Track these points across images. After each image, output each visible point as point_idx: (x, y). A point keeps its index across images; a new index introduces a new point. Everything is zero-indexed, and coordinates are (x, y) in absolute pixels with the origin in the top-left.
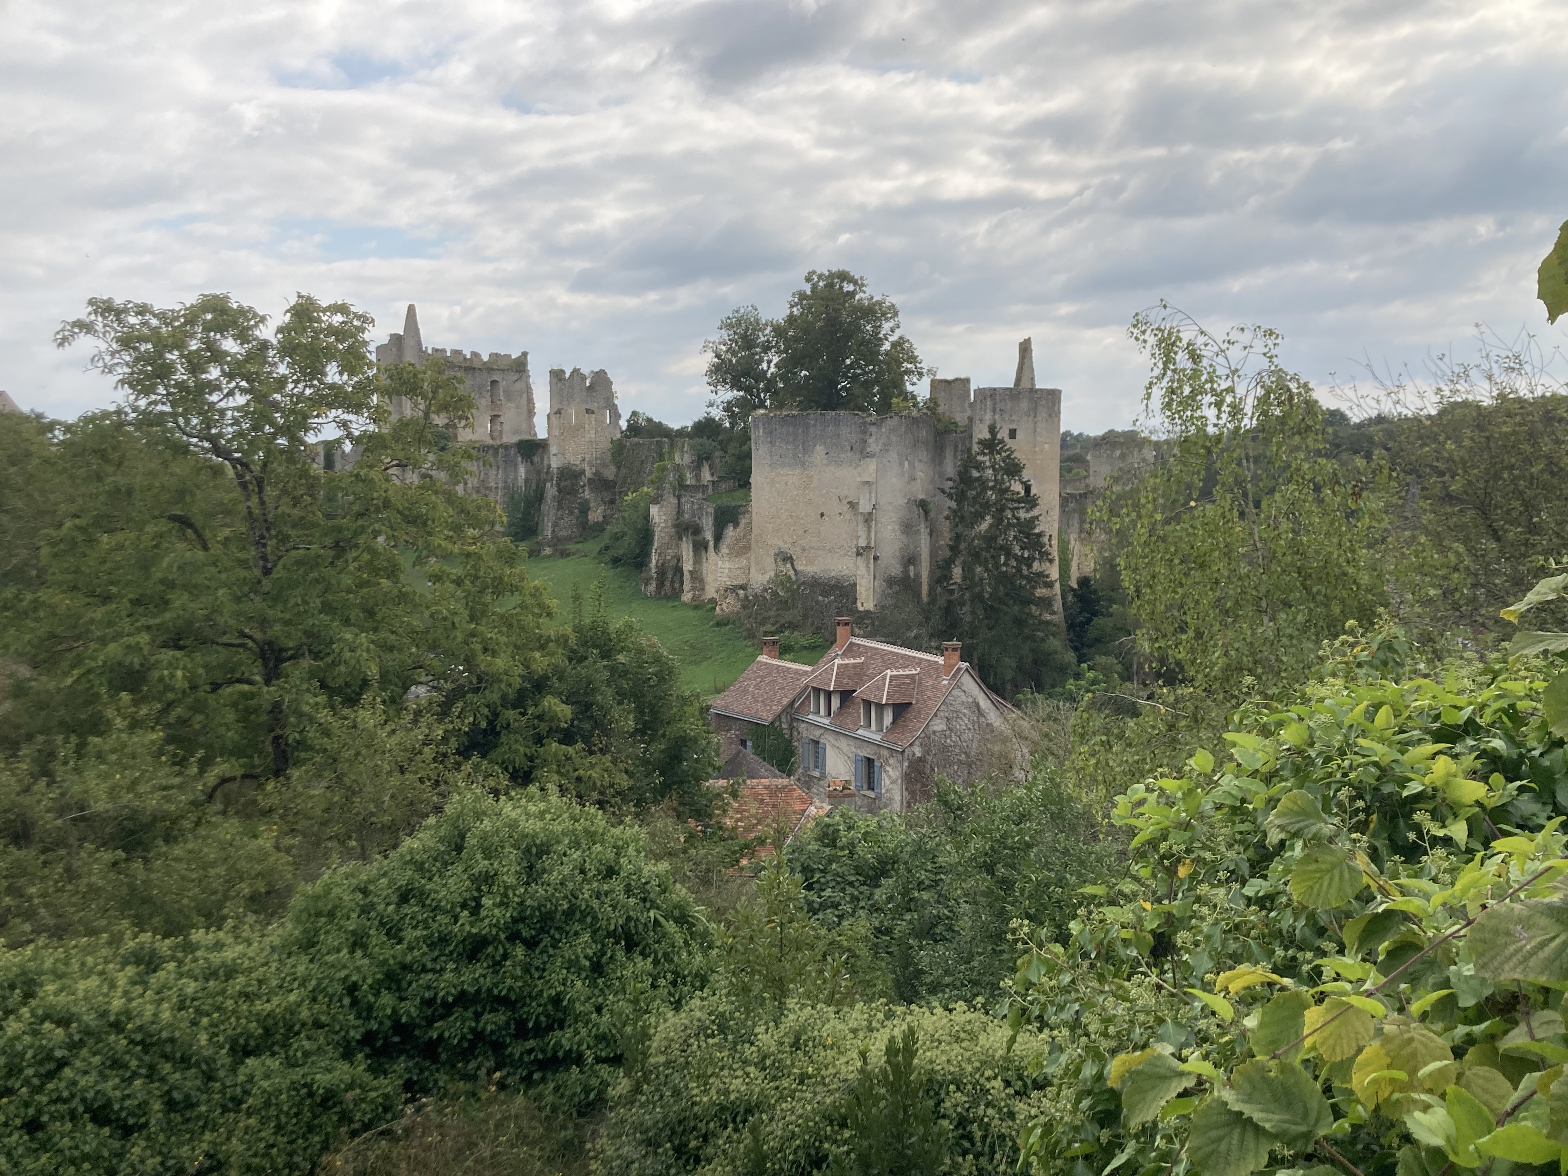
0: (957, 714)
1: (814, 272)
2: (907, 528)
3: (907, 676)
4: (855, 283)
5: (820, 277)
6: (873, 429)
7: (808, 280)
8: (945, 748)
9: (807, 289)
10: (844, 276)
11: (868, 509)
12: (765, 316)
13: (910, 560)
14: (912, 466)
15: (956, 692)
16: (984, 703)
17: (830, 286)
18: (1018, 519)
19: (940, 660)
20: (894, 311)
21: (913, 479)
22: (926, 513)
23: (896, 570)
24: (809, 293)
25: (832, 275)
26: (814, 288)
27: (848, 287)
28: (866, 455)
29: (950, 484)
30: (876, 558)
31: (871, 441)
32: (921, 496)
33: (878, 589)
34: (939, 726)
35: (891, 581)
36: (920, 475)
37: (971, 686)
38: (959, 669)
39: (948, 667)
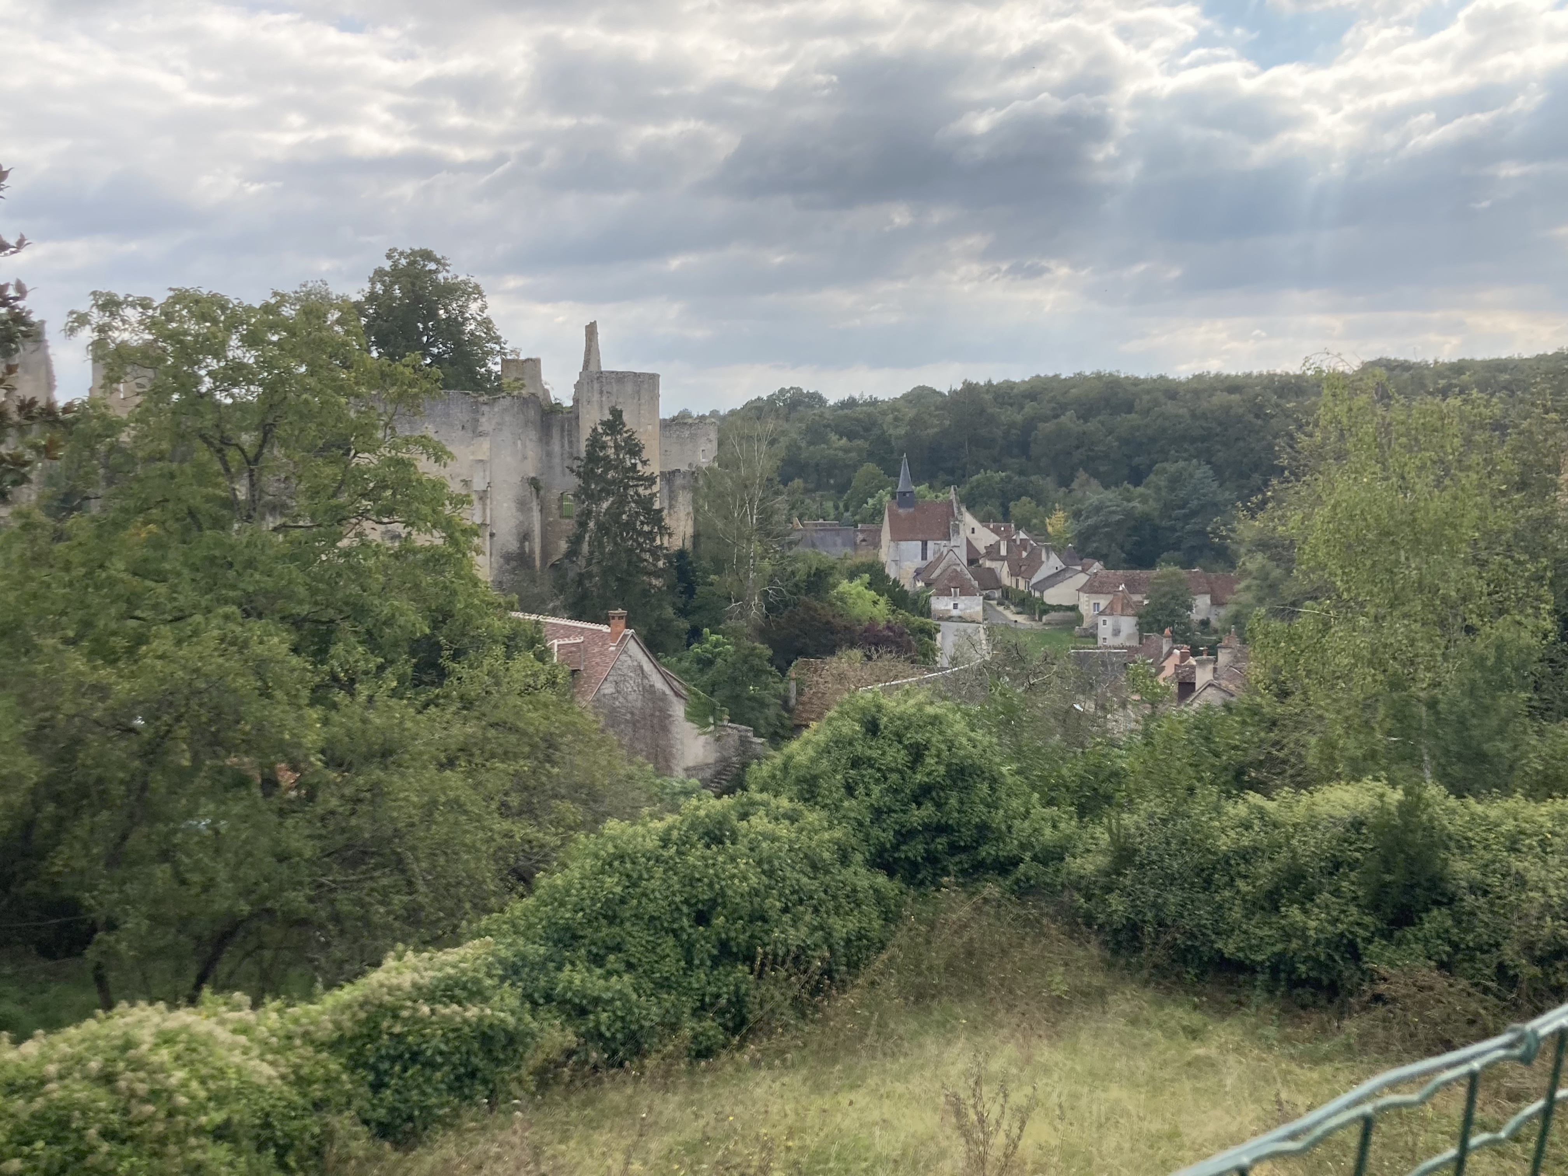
0: (624, 678)
1: (395, 250)
2: (522, 505)
3: (573, 645)
4: (437, 261)
5: (401, 254)
6: (485, 408)
7: (389, 257)
8: (613, 710)
9: (387, 265)
10: (428, 256)
11: (483, 487)
12: (336, 290)
13: (525, 537)
14: (524, 446)
15: (623, 657)
16: (648, 667)
17: (412, 263)
18: (639, 495)
19: (605, 628)
20: (478, 291)
21: (525, 458)
22: (538, 490)
23: (513, 546)
24: (388, 269)
25: (413, 253)
26: (395, 264)
27: (432, 266)
28: (477, 433)
29: (579, 463)
30: (492, 535)
31: (483, 420)
32: (532, 475)
33: (495, 565)
34: (608, 689)
35: (508, 558)
36: (530, 454)
37: (636, 652)
38: (625, 636)
39: (613, 636)
